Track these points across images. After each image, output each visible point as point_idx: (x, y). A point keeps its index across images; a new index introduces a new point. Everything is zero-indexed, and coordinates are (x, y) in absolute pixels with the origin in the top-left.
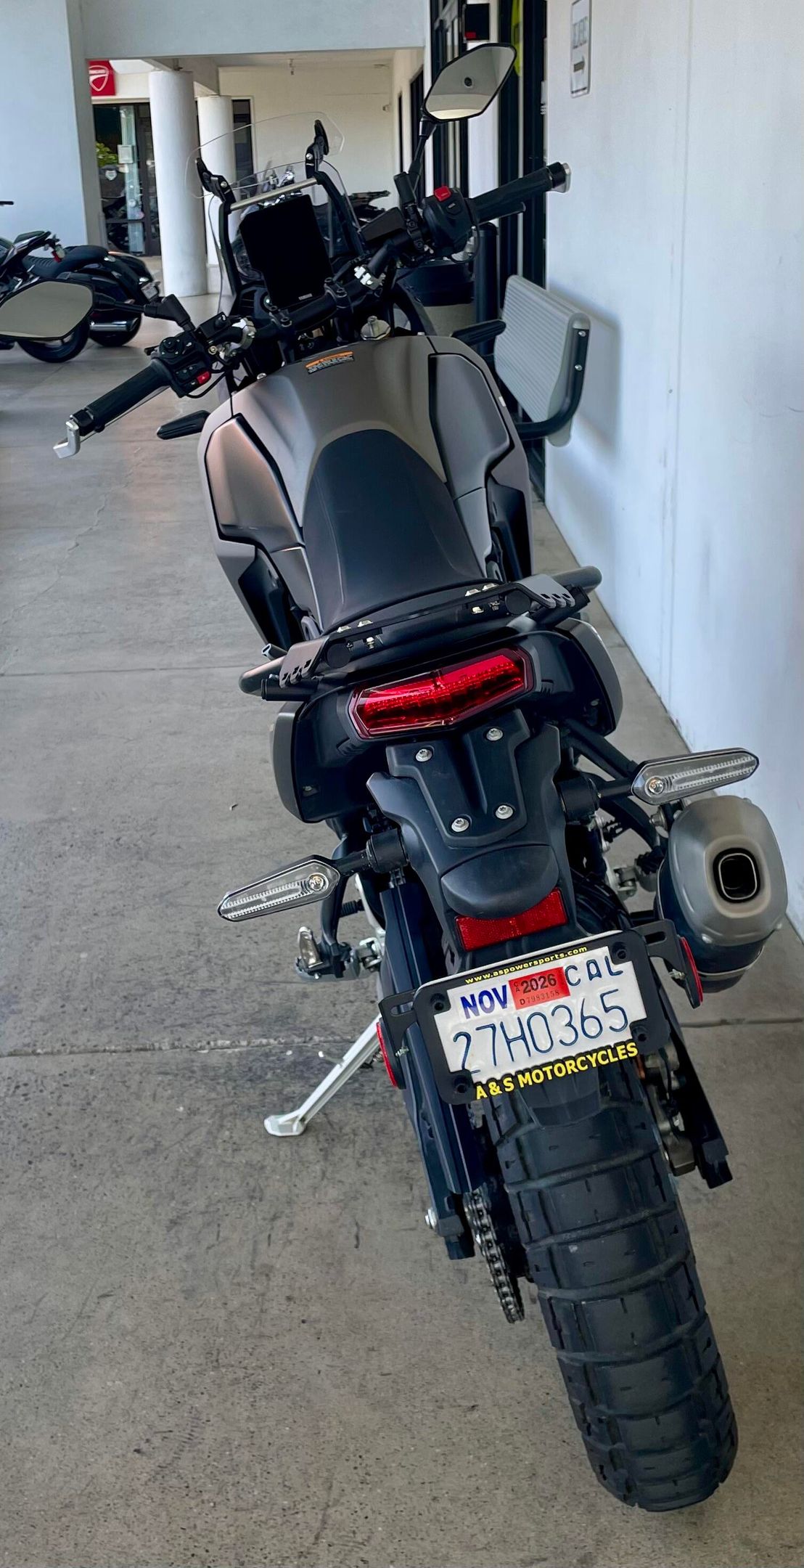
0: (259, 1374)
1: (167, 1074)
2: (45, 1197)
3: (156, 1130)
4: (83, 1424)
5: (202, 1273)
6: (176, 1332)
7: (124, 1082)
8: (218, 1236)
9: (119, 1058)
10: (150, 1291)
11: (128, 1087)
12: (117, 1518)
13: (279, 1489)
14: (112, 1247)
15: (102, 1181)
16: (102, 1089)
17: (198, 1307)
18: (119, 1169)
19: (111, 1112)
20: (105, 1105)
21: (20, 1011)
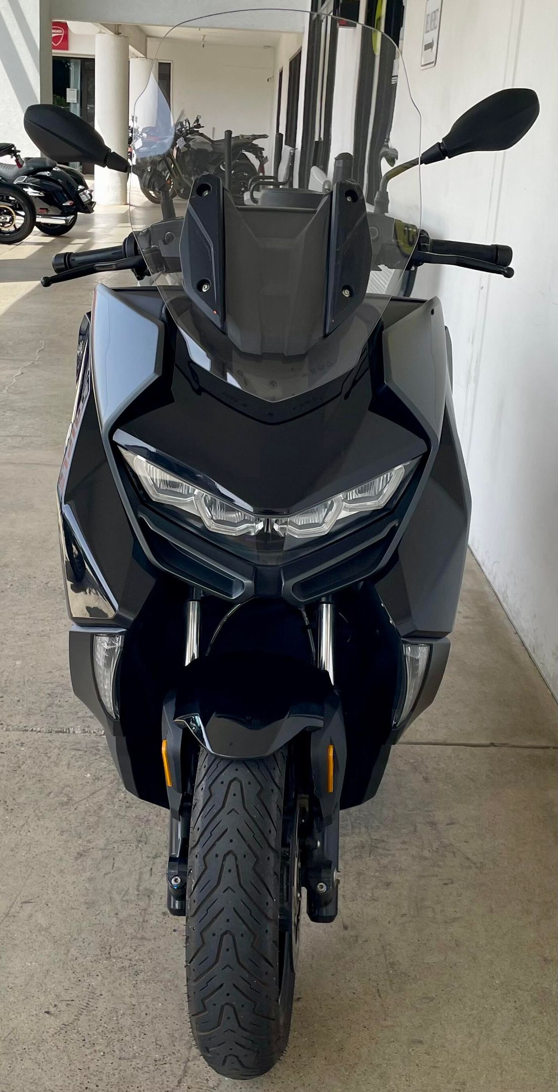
0: (141, 965)
1: (79, 750)
3: (68, 788)
4: (7, 991)
5: (100, 891)
6: (80, 931)
7: (47, 753)
8: (113, 866)
9: (43, 737)
10: (61, 901)
11: (50, 757)
13: (152, 1046)
14: (34, 869)
15: (27, 822)
16: (29, 757)
17: (96, 915)
18: (40, 814)
19: (36, 773)
20: (31, 769)
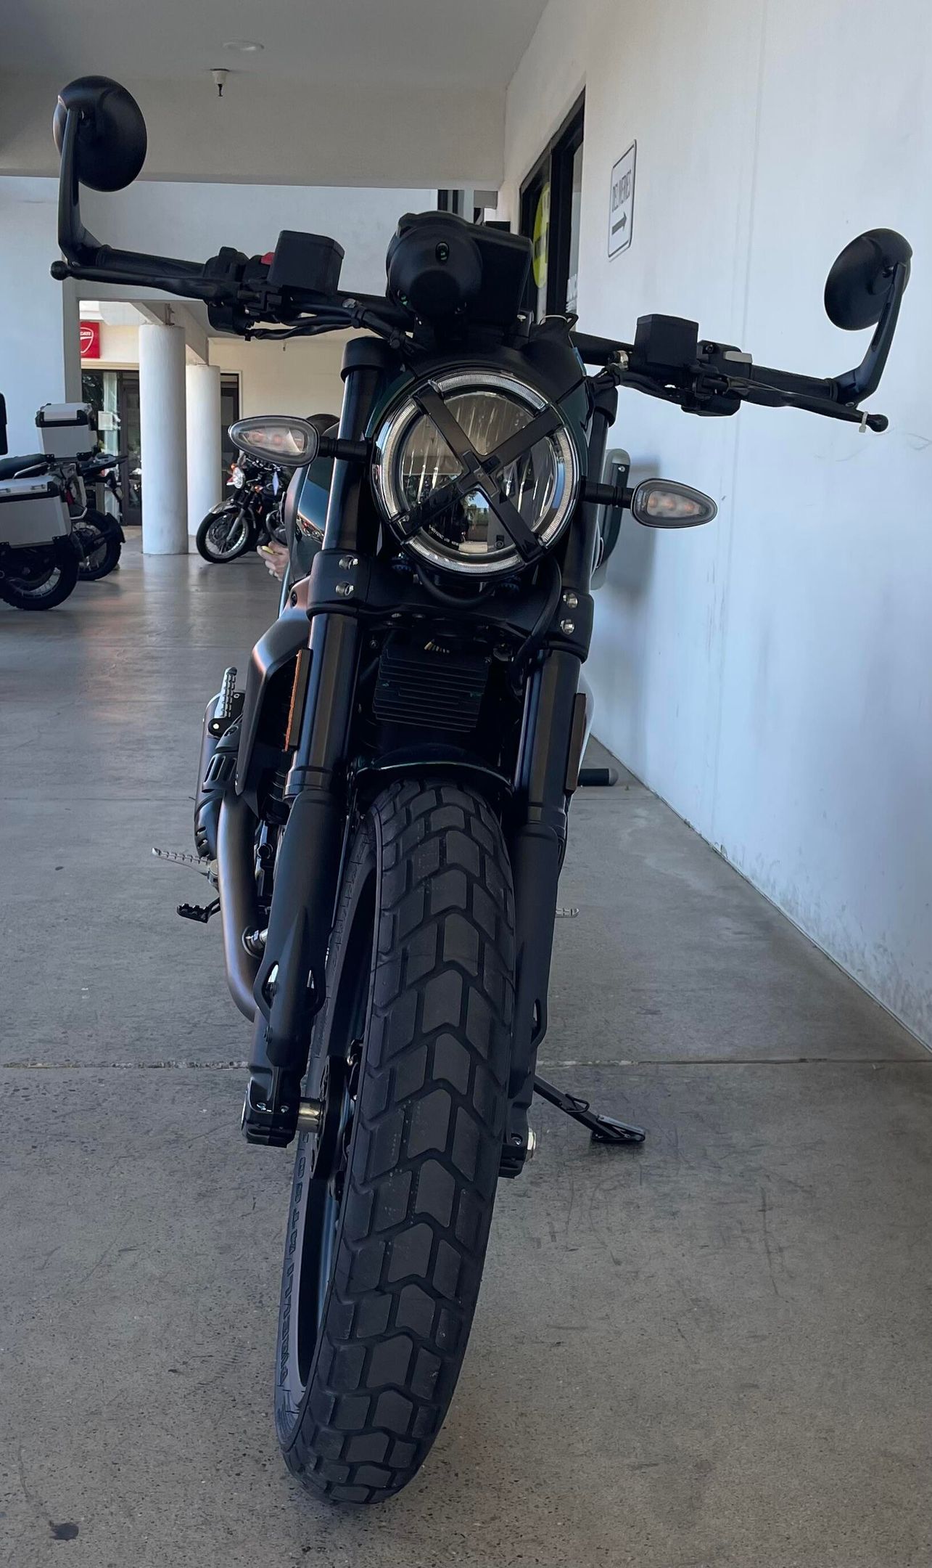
1: (187, 1084)
2: (53, 1173)
3: (177, 1126)
4: (108, 1349)
5: (238, 1235)
6: (212, 1279)
7: (138, 1089)
10: (179, 1247)
11: (144, 1093)
12: (153, 1424)
14: (133, 1213)
15: (117, 1163)
16: (113, 1094)
17: (235, 1260)
18: (137, 1154)
19: (125, 1111)
20: (118, 1106)
21: (17, 1035)
